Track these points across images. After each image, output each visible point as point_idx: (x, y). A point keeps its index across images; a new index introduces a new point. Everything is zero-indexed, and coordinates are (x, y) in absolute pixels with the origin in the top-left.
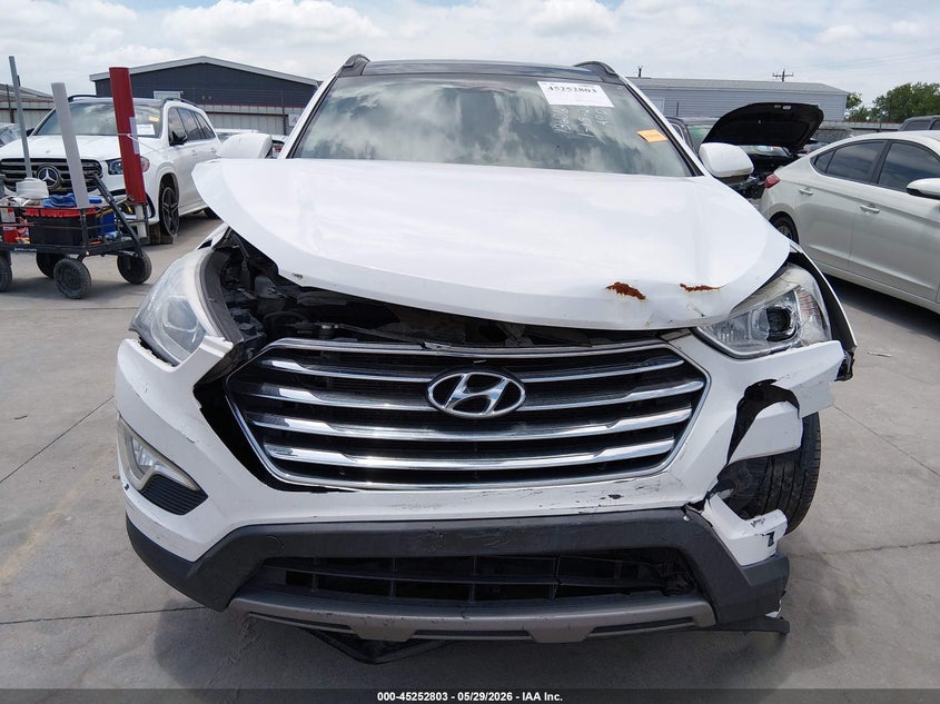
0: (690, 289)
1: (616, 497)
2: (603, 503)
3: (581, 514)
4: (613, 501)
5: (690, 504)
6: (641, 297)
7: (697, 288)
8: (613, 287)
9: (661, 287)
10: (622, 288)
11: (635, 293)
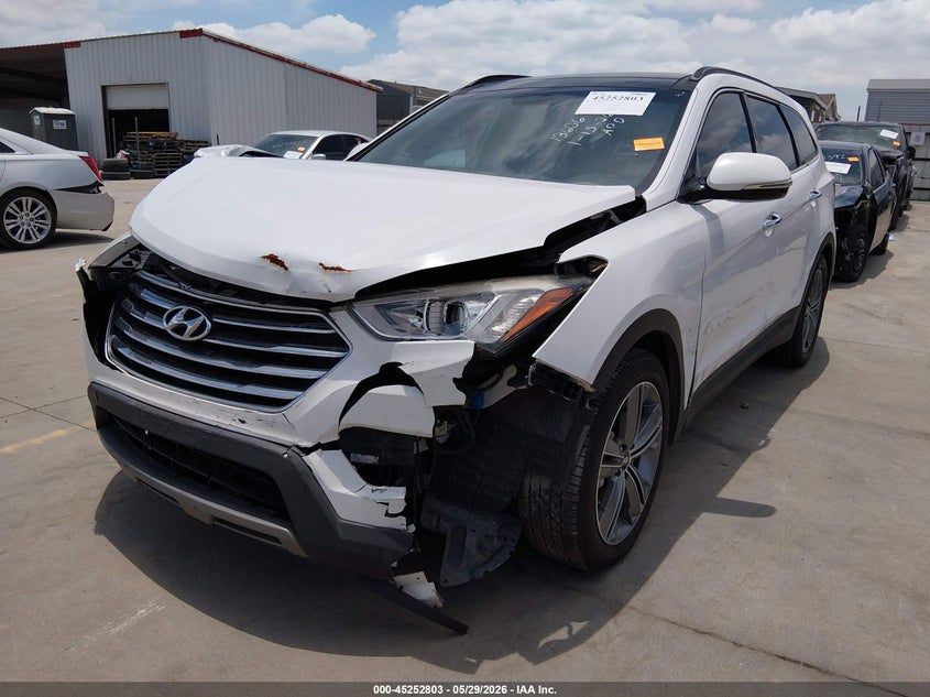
0: (326, 268)
1: (243, 422)
2: (233, 423)
3: (216, 426)
4: (240, 425)
5: (297, 446)
6: (286, 269)
7: (332, 268)
8: (268, 257)
9: (304, 263)
10: (273, 259)
11: (281, 263)
